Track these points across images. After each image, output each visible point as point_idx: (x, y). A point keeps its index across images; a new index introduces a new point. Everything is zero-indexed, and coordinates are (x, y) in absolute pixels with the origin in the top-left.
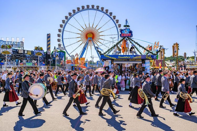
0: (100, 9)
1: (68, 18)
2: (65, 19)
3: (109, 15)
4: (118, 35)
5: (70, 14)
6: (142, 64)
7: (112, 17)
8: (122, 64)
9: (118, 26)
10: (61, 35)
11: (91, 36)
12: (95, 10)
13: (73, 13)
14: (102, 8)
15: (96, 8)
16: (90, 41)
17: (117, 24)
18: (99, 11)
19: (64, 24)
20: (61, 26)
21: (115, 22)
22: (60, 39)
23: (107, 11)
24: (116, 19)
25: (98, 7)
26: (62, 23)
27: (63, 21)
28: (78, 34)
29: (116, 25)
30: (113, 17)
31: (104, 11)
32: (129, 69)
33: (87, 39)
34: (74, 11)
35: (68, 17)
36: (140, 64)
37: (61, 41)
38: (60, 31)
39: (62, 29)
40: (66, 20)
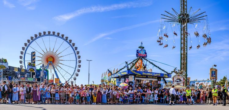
0: (60, 35)
1: (30, 42)
2: (27, 42)
3: (69, 42)
4: (76, 61)
5: (32, 38)
6: (157, 81)
7: (71, 44)
8: (141, 80)
9: (76, 53)
10: (23, 57)
11: (52, 60)
12: (56, 36)
13: (34, 38)
14: (63, 35)
15: (57, 35)
16: (50, 64)
17: (76, 51)
18: (60, 37)
19: (26, 47)
20: (23, 48)
21: (74, 49)
22: (22, 61)
23: (67, 38)
24: (75, 46)
25: (58, 34)
26: (24, 46)
27: (26, 44)
28: (39, 57)
29: (74, 52)
30: (73, 44)
31: (64, 37)
32: (146, 85)
33: (48, 62)
34: (36, 36)
35: (30, 40)
36: (155, 81)
37: (23, 63)
38: (22, 53)
39: (24, 51)
40: (28, 44)
